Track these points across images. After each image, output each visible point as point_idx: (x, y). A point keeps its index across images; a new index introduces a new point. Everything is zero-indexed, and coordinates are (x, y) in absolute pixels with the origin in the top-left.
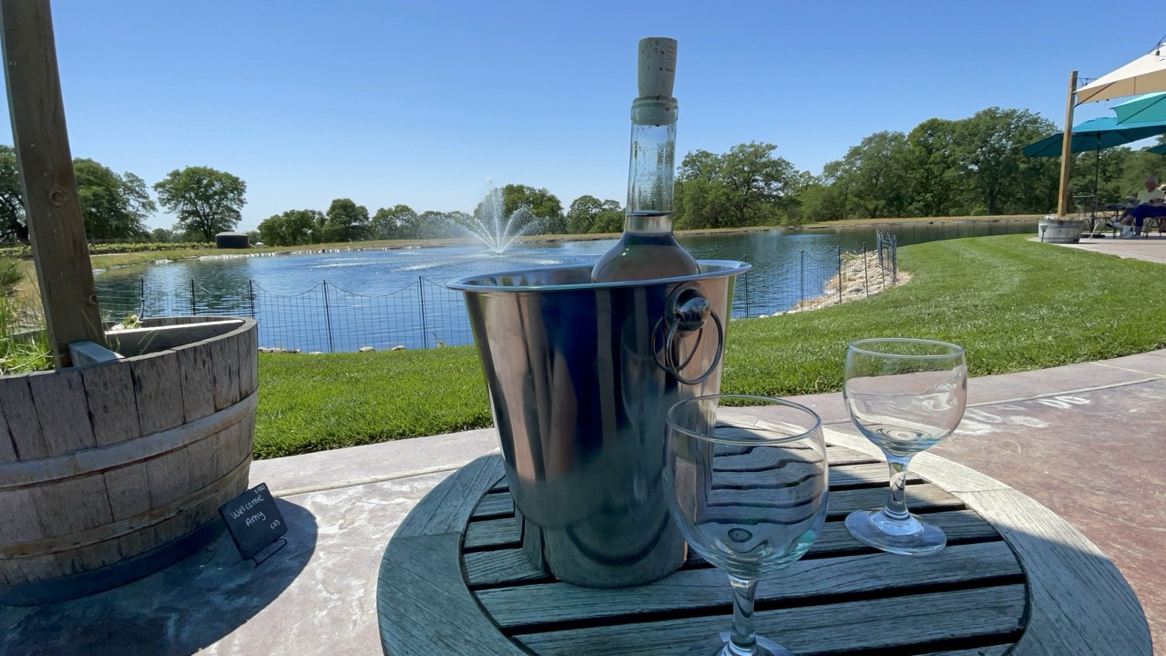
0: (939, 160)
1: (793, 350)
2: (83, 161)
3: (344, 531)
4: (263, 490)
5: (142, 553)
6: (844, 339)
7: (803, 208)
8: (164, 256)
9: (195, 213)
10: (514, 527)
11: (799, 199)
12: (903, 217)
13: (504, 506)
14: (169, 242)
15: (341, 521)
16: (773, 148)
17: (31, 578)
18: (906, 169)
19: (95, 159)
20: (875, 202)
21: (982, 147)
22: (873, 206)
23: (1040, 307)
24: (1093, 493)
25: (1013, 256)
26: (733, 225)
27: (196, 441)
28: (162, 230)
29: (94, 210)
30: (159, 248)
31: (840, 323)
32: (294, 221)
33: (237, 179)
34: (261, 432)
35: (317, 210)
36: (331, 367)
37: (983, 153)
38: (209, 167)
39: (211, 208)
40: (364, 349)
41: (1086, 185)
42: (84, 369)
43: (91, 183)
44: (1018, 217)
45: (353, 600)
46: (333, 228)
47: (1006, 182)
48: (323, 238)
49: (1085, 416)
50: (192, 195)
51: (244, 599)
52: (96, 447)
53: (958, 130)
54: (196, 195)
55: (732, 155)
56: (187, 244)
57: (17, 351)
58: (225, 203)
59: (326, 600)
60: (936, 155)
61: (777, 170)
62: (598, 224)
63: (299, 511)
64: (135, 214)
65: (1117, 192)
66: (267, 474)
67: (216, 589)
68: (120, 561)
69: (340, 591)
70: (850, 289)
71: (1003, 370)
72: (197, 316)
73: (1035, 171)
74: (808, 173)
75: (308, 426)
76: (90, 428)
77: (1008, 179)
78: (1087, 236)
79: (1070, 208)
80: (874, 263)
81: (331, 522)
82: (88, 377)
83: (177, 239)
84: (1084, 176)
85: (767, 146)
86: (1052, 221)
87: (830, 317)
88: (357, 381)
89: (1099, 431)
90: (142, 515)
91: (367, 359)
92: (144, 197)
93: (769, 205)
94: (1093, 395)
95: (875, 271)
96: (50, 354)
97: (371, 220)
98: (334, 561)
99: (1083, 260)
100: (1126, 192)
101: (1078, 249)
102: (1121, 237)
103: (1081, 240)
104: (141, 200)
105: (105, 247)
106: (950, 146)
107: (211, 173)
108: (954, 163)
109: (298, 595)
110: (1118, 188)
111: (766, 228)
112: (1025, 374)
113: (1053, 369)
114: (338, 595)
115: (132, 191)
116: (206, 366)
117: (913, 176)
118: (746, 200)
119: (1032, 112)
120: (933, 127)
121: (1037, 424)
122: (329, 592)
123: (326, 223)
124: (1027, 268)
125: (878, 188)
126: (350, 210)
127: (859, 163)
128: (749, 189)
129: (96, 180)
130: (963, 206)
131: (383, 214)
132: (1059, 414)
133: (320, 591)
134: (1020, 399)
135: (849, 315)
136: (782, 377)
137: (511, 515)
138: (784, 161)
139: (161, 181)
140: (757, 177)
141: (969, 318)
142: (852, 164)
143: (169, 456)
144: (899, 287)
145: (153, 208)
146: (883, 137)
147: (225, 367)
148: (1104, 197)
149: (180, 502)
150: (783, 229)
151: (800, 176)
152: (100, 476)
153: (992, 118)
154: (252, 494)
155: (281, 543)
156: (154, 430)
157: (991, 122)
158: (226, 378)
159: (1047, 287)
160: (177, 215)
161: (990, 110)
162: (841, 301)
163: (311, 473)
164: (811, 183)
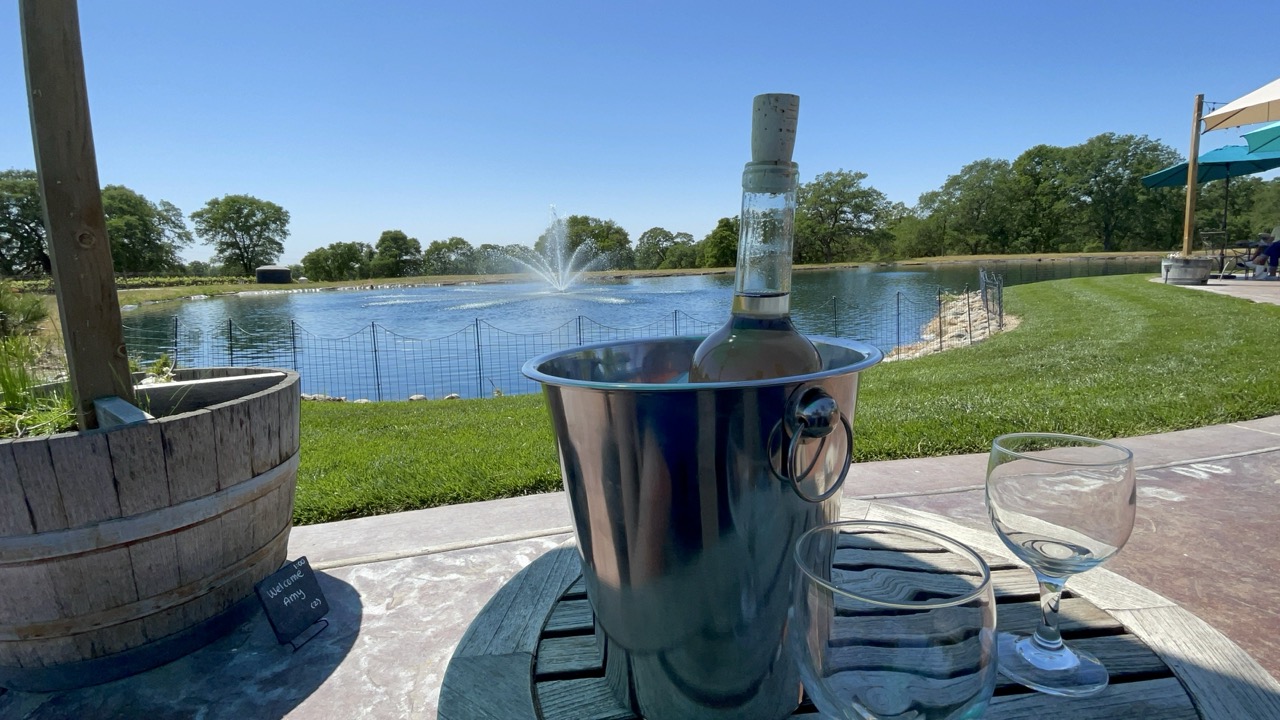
0: (1047, 190)
1: (891, 405)
2: (115, 189)
3: (391, 611)
4: (303, 564)
5: (169, 635)
6: (949, 394)
7: (896, 243)
8: (201, 291)
9: (234, 245)
10: (593, 648)
11: (891, 232)
12: (1008, 253)
13: (581, 618)
14: (206, 275)
15: (388, 600)
16: (864, 176)
17: (46, 662)
18: (1011, 200)
19: (128, 186)
20: (976, 237)
21: (1096, 177)
22: (974, 242)
23: (1168, 359)
24: (1239, 580)
25: (1133, 299)
26: (818, 261)
27: (230, 510)
28: (199, 263)
29: (126, 241)
30: (195, 283)
31: (942, 375)
32: (340, 254)
33: (281, 208)
34: (302, 494)
35: (366, 243)
36: (379, 419)
37: (1097, 183)
38: (250, 196)
39: (251, 240)
40: (414, 397)
41: (1212, 219)
42: (110, 431)
43: (123, 212)
44: (1137, 254)
45: (400, 695)
46: (382, 262)
47: (1123, 215)
48: (371, 273)
49: (1226, 489)
50: (232, 225)
51: (280, 691)
52: (121, 517)
53: (1068, 157)
54: (236, 225)
55: (818, 184)
56: (225, 278)
57: (38, 406)
58: (267, 234)
59: (371, 694)
60: (1044, 186)
61: (867, 201)
62: (669, 258)
63: (342, 586)
64: (170, 246)
65: (1246, 227)
66: (308, 543)
67: (250, 677)
68: (144, 644)
69: (386, 684)
70: (952, 334)
71: (1130, 432)
72: (235, 367)
73: (1156, 203)
74: (902, 204)
75: (353, 487)
76: (115, 497)
77: (1125, 212)
78: (1216, 277)
79: (1196, 245)
80: (977, 305)
81: (376, 602)
82: (113, 440)
83: (214, 273)
84: (1210, 209)
85: (856, 174)
86: (1177, 260)
87: (930, 367)
88: (407, 435)
89: (1242, 506)
90: (171, 592)
91: (418, 410)
92: (180, 227)
93: (858, 239)
94: (1234, 462)
95: (979, 314)
96: (73, 411)
97: (423, 253)
98: (380, 647)
99: (1213, 304)
100: (1257, 227)
101: (1206, 292)
102: (1254, 278)
103: (1210, 282)
104: (177, 230)
105: (137, 281)
106: (1060, 176)
107: (252, 202)
108: (1065, 194)
109: (340, 687)
110: (1248, 222)
111: (856, 264)
112: (1155, 436)
113: (1186, 431)
114: (385, 688)
115: (167, 220)
116: (244, 426)
117: (1018, 208)
118: (833, 234)
119: (1152, 138)
120: (1041, 154)
121: (1172, 496)
122: (374, 684)
123: (375, 256)
124: (1150, 313)
125: (979, 221)
126: (401, 242)
127: (958, 194)
128: (836, 221)
129: (129, 209)
130: (1075, 241)
131: (437, 247)
132: (1198, 485)
133: (365, 683)
134: (1152, 467)
135: (952, 366)
136: (880, 438)
137: (589, 631)
138: (875, 191)
139: (199, 210)
140: (845, 209)
141: (1088, 371)
142: (951, 195)
143: (201, 527)
144: (1006, 333)
145: (190, 239)
146: (985, 165)
147: (265, 428)
148: (1233, 232)
149: (211, 578)
150: (873, 265)
151: (893, 208)
152: (124, 550)
153: (1107, 145)
154: (290, 567)
155: (322, 625)
156: (185, 498)
157: (1104, 149)
158: (265, 440)
159: (1174, 335)
160: (215, 247)
161: (1104, 136)
162: (941, 348)
163: (355, 542)
164: (905, 215)
